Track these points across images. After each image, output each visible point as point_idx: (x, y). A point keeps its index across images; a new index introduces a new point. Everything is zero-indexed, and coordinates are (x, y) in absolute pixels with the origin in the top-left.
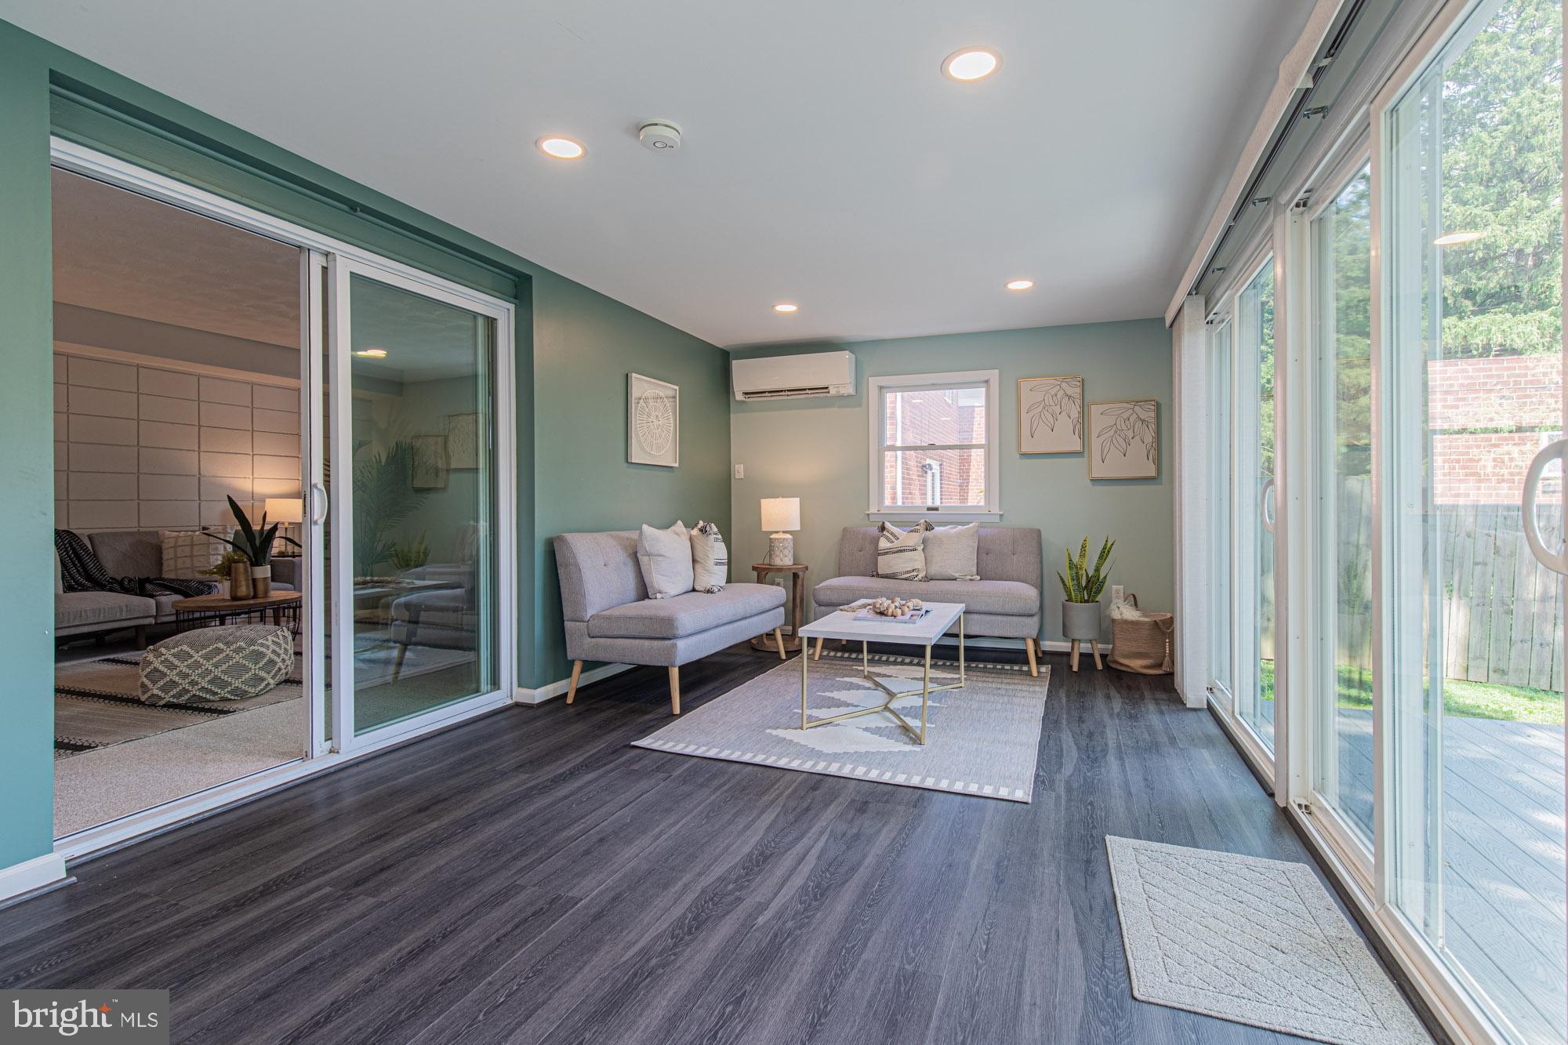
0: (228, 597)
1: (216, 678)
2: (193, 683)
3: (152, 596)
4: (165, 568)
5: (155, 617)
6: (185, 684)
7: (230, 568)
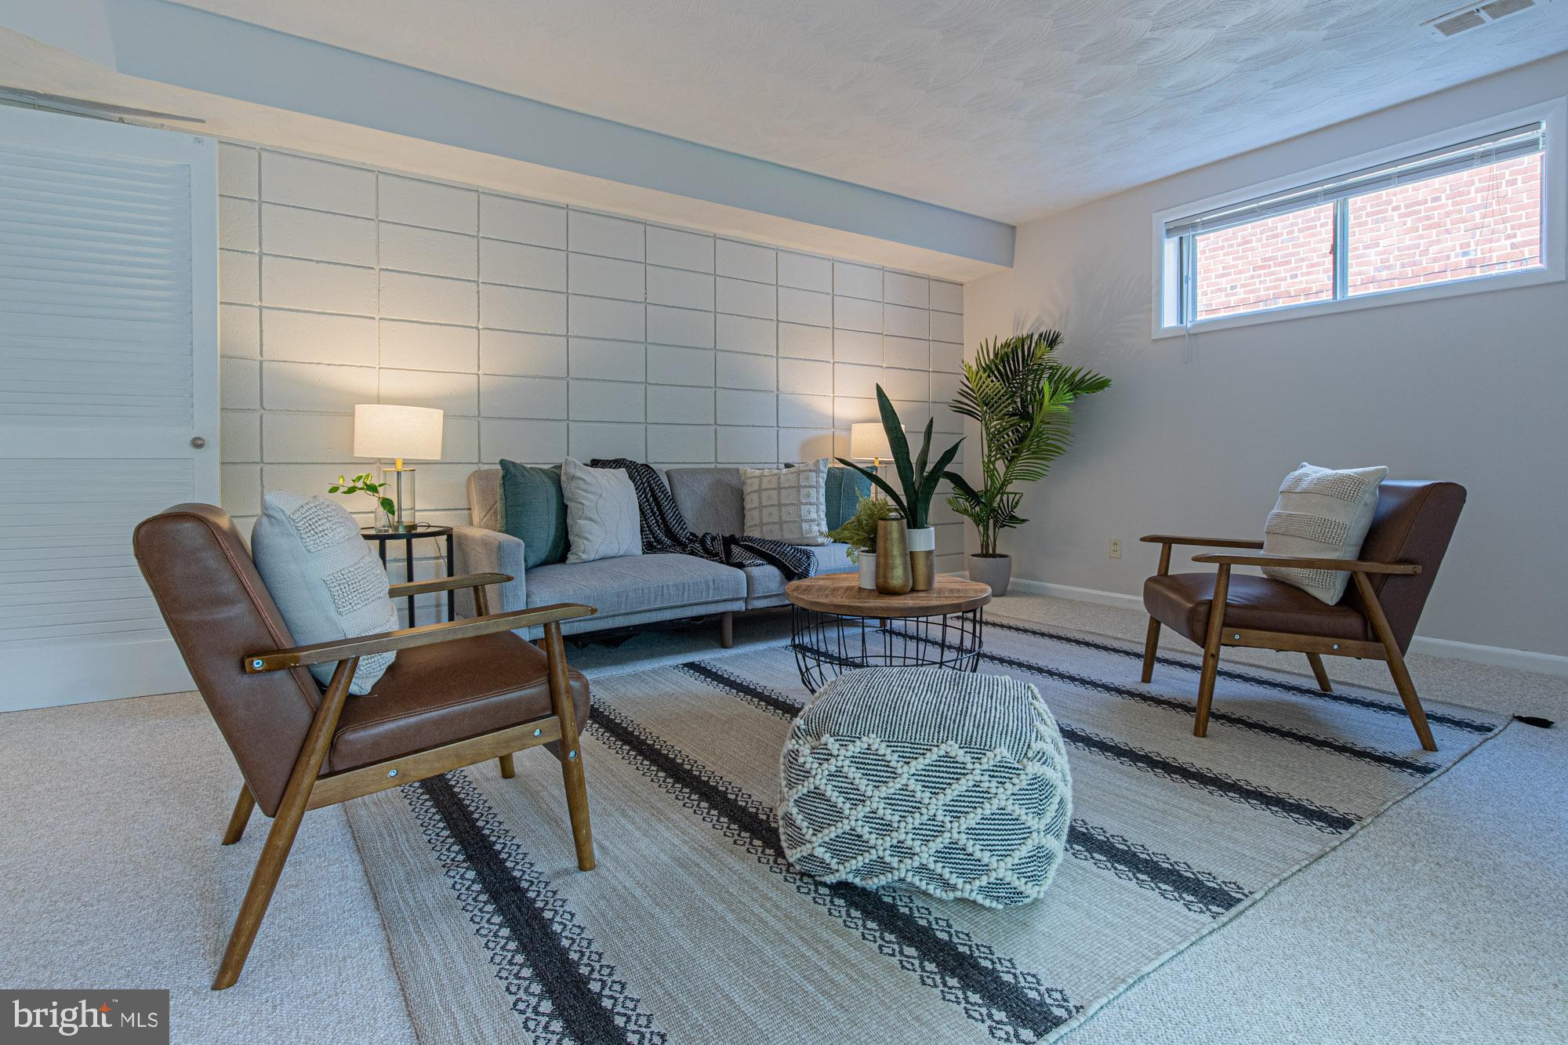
0: (868, 583)
1: (953, 847)
2: (902, 851)
3: (740, 566)
4: (748, 522)
5: (746, 600)
6: (882, 847)
7: (874, 530)
